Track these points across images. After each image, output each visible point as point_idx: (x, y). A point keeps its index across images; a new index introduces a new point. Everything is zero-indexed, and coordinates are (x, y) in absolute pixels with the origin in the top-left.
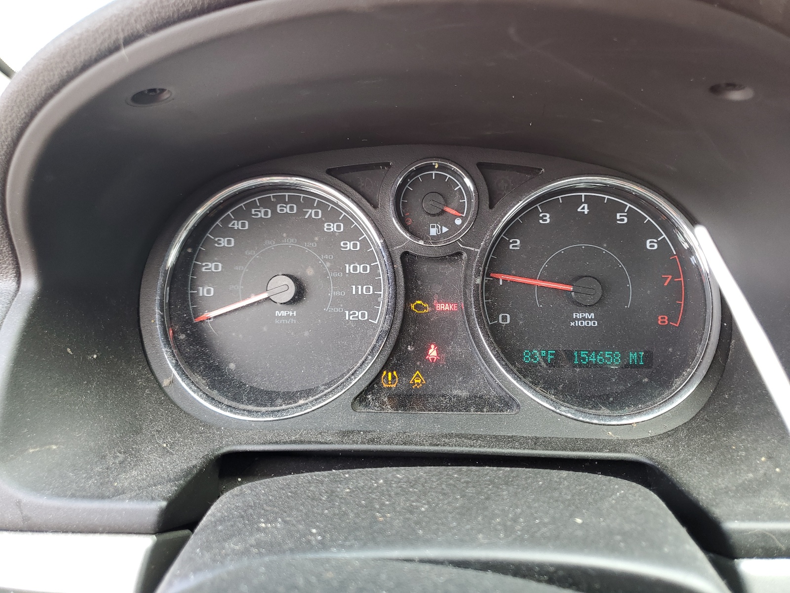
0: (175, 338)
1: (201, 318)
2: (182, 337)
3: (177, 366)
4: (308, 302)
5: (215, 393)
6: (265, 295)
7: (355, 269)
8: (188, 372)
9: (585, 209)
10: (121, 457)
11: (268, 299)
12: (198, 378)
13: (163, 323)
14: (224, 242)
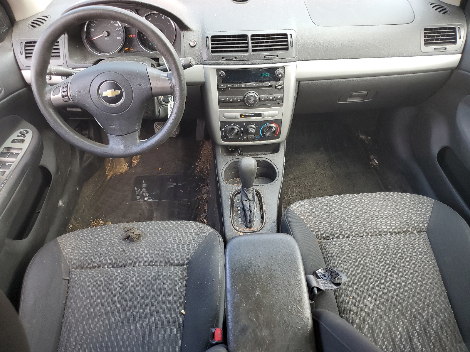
0: (89, 43)
1: (92, 39)
2: (90, 43)
3: (90, 48)
4: (110, 36)
5: (97, 52)
6: (102, 35)
7: (118, 29)
8: (92, 48)
9: (156, 17)
10: (85, 60)
11: (103, 36)
12: (94, 50)
13: (86, 41)
14: (94, 25)
